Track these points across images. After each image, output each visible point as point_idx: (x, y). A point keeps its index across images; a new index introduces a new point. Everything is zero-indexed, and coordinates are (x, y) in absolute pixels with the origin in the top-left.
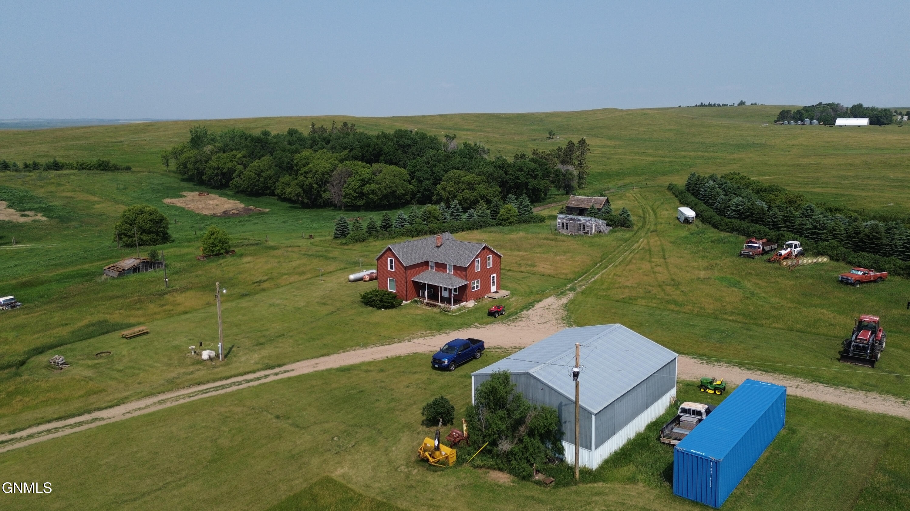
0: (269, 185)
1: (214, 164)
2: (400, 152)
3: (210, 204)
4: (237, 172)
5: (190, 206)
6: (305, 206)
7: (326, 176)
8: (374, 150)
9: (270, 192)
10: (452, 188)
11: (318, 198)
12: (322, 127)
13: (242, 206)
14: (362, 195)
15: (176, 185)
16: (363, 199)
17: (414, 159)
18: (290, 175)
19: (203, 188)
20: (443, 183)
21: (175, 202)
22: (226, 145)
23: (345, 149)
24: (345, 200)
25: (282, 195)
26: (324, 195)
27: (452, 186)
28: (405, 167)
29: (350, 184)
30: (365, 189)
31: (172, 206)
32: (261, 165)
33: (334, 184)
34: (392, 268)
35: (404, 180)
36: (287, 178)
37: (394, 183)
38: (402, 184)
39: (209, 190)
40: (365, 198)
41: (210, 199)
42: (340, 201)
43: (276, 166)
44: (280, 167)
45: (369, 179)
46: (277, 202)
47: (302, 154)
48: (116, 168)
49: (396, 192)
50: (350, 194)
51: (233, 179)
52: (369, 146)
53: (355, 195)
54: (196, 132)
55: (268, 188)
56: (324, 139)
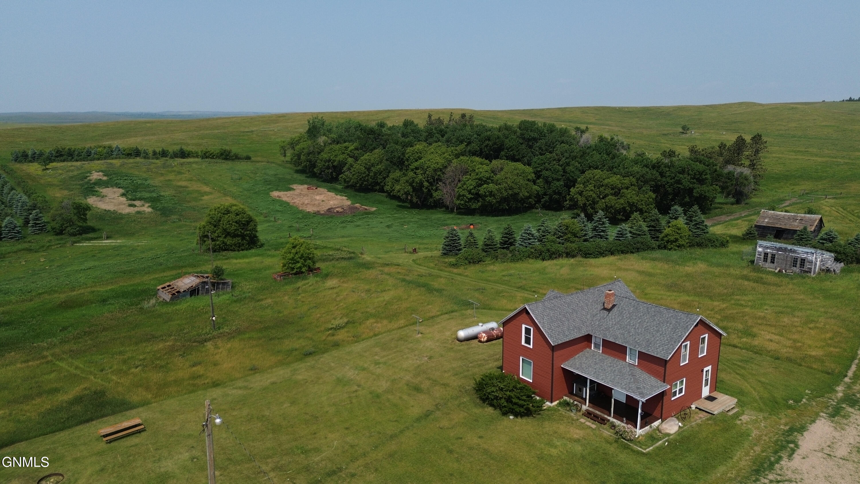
0: (379, 181)
1: (326, 156)
2: (524, 146)
3: (316, 200)
4: (347, 166)
5: (295, 201)
6: (414, 206)
7: (439, 173)
8: (495, 143)
9: (379, 189)
10: (591, 193)
11: (429, 197)
12: (439, 118)
13: (349, 203)
14: (477, 196)
15: (288, 177)
16: (478, 201)
17: (541, 154)
18: (401, 170)
19: (315, 181)
20: (579, 187)
21: (282, 196)
22: (340, 136)
23: (462, 142)
24: (458, 202)
25: (391, 192)
26: (435, 194)
27: (592, 190)
28: (529, 165)
29: (465, 184)
30: (482, 190)
31: (277, 201)
32: (372, 159)
33: (447, 182)
34: (528, 341)
35: (528, 180)
36: (397, 174)
37: (516, 184)
38: (527, 184)
39: (319, 183)
40: (480, 199)
41: (318, 194)
42: (452, 202)
43: (387, 160)
44: (391, 162)
45: (488, 179)
46: (386, 200)
47: (414, 147)
48: (237, 158)
49: (518, 194)
50: (463, 195)
51: (342, 173)
52: (489, 140)
53: (470, 196)
54: (314, 122)
55: (377, 184)
56: (441, 131)
